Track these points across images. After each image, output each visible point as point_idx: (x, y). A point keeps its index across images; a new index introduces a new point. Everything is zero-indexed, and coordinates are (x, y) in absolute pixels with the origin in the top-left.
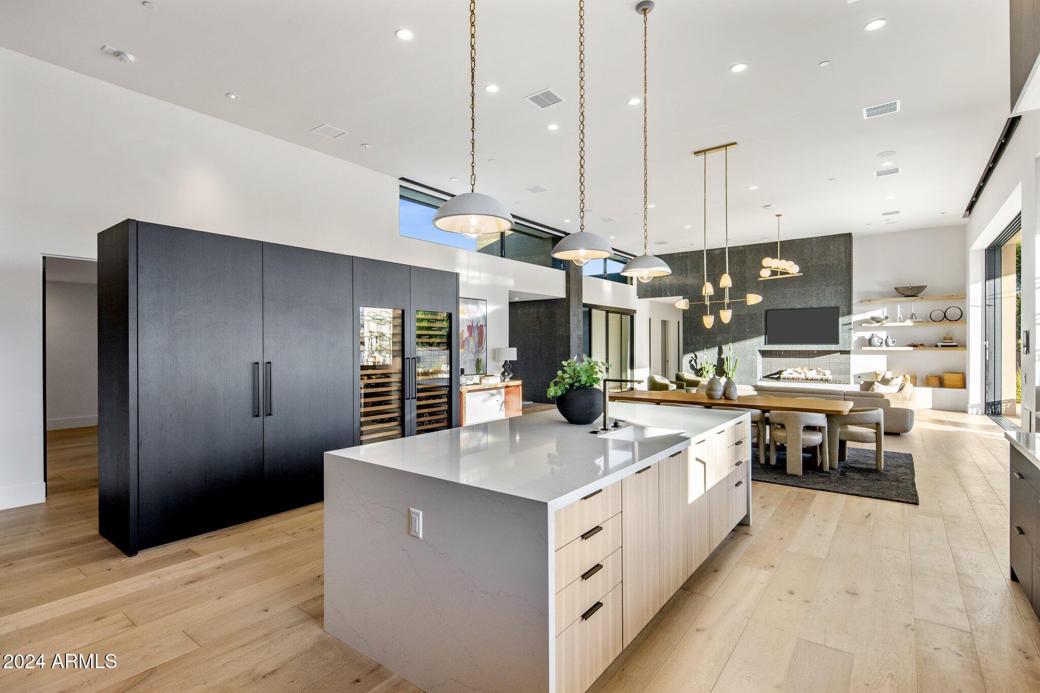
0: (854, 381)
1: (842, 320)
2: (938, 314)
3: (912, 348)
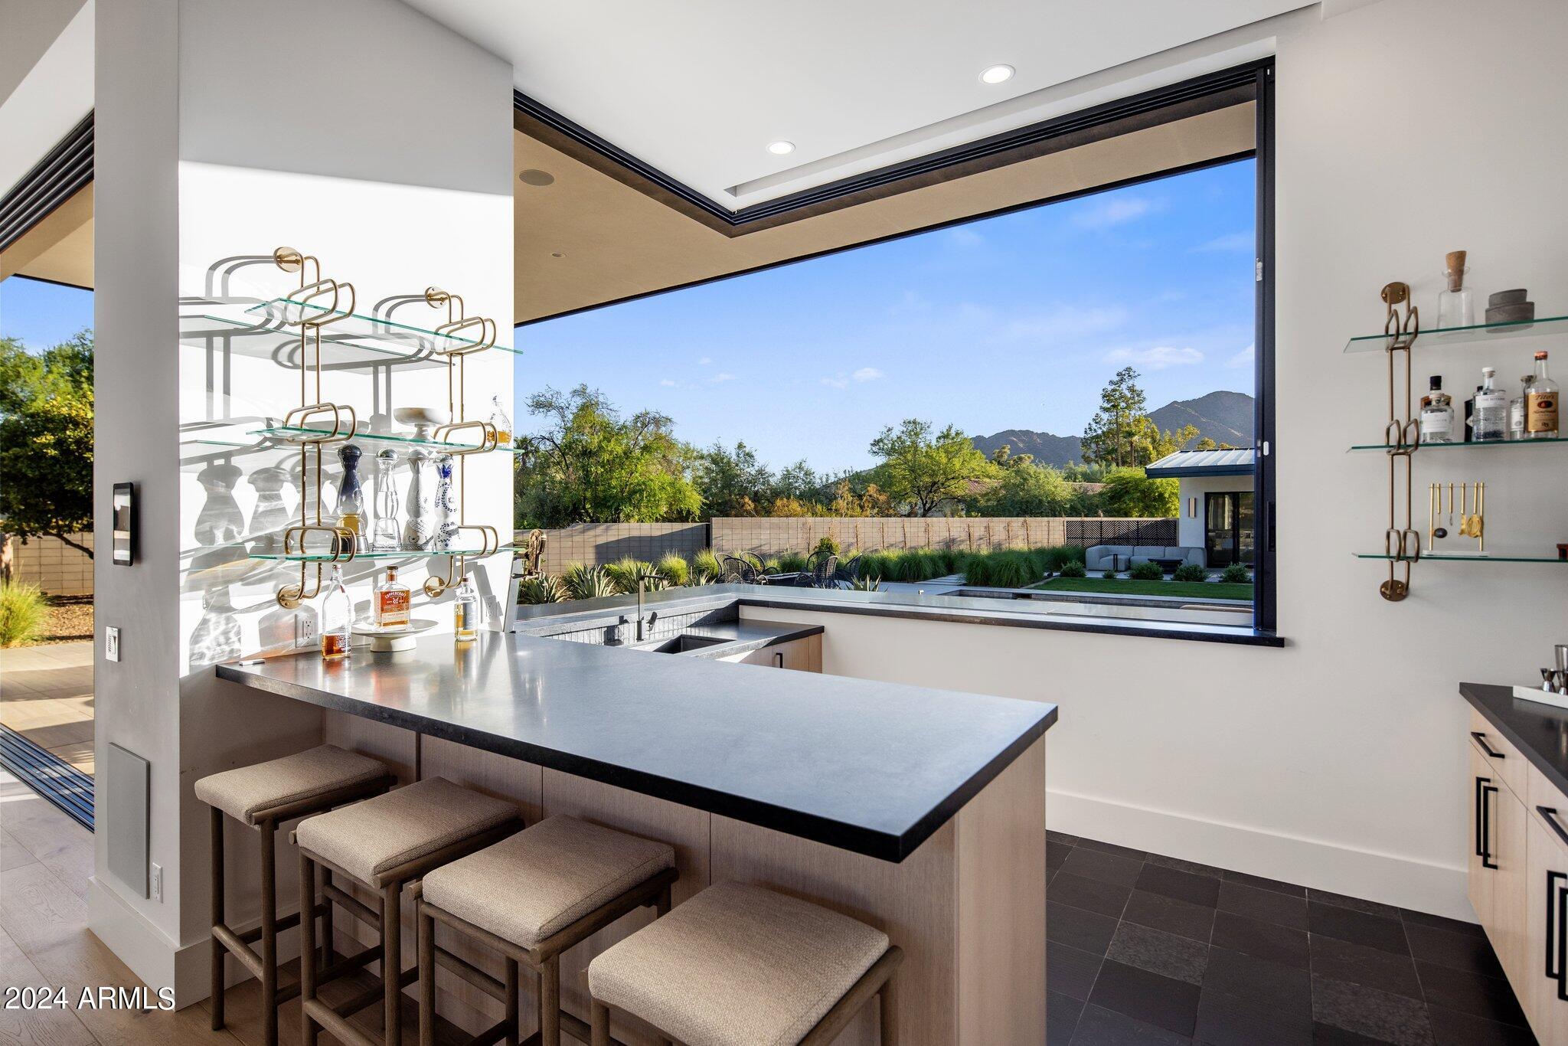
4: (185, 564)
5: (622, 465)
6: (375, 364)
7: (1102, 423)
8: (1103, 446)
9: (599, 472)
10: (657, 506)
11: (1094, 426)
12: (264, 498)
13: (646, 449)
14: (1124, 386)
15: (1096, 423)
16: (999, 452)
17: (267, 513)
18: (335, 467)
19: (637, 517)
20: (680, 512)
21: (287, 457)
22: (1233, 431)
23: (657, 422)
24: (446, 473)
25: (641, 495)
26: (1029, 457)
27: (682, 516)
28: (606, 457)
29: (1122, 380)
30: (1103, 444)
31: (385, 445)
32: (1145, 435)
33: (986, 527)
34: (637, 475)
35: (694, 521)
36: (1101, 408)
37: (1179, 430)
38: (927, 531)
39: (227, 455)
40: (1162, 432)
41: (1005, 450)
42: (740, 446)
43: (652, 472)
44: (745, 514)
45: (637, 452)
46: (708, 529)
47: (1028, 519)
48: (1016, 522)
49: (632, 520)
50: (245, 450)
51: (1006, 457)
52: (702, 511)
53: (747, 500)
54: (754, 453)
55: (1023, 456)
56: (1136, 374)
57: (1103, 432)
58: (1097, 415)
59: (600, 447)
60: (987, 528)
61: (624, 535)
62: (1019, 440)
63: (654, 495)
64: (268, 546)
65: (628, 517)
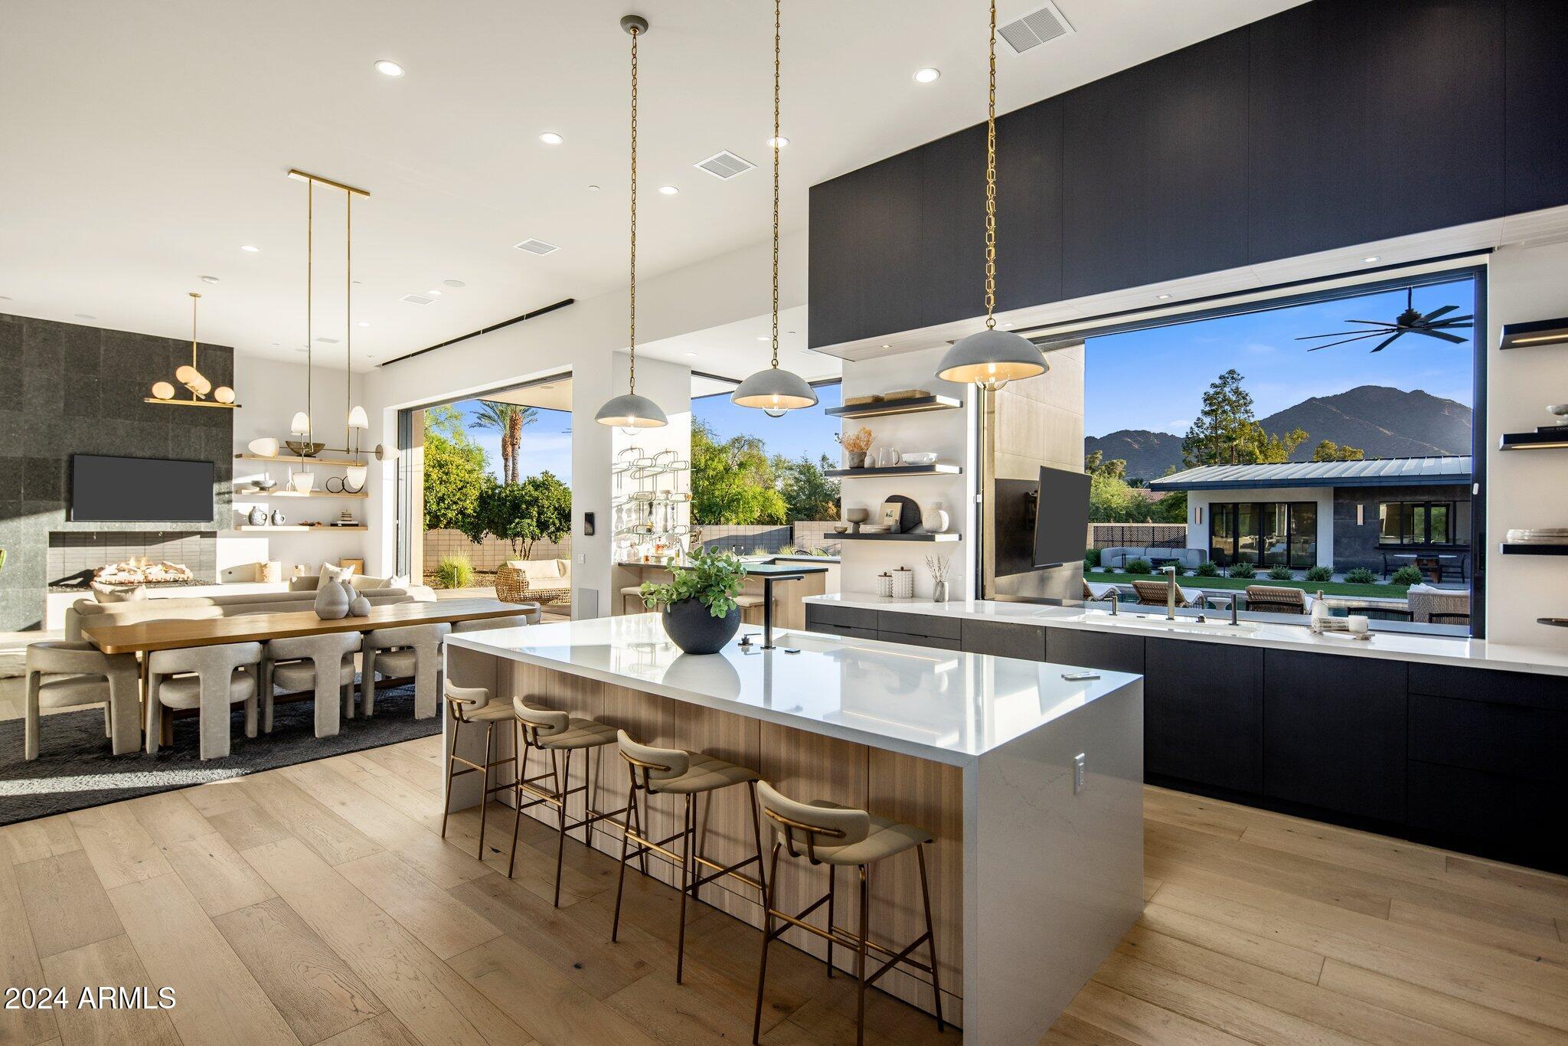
0: (222, 579)
1: (216, 488)
2: (336, 484)
3: (308, 527)
4: (613, 534)
5: (722, 478)
6: (653, 475)
7: (1205, 427)
8: (1206, 451)
9: (705, 485)
10: (752, 512)
11: (1196, 430)
12: (628, 517)
13: (741, 465)
14: (1227, 389)
15: (1198, 427)
16: (1091, 458)
17: (629, 521)
18: (646, 507)
19: (734, 520)
20: (770, 516)
21: (633, 505)
22: (1381, 429)
23: (751, 444)
24: (673, 509)
25: (738, 503)
26: (1121, 463)
27: (772, 520)
28: (711, 473)
29: (1225, 384)
30: (1206, 448)
31: (659, 502)
32: (1252, 439)
34: (735, 487)
35: (781, 524)
36: (1203, 411)
37: (1288, 435)
39: (621, 505)
40: (1270, 436)
41: (1098, 455)
42: (824, 458)
43: (747, 485)
44: (828, 518)
45: (735, 468)
46: (792, 530)
49: (731, 523)
50: (624, 504)
51: (1098, 462)
52: (787, 515)
53: (830, 504)
55: (1115, 461)
56: (1241, 376)
57: (1206, 436)
58: (1199, 419)
59: (706, 465)
61: (724, 534)
62: (1135, 441)
63: (748, 504)
64: (629, 531)
65: (728, 520)
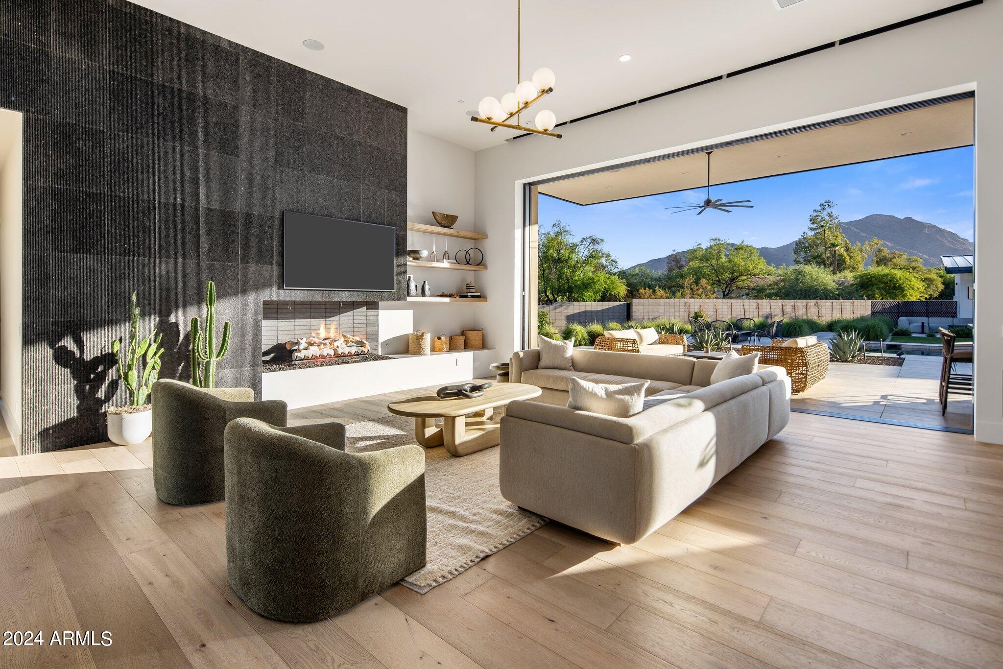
2: (462, 256)
7: (809, 238)
8: (810, 254)
11: (802, 240)
14: (825, 213)
15: (804, 238)
29: (823, 209)
30: (810, 252)
33: (792, 306)
35: (620, 301)
36: (808, 228)
37: (867, 242)
38: (758, 308)
46: (629, 305)
47: (819, 301)
48: (812, 303)
54: (617, 260)
56: (833, 204)
57: (809, 244)
58: (805, 233)
60: (794, 306)
61: (583, 309)
